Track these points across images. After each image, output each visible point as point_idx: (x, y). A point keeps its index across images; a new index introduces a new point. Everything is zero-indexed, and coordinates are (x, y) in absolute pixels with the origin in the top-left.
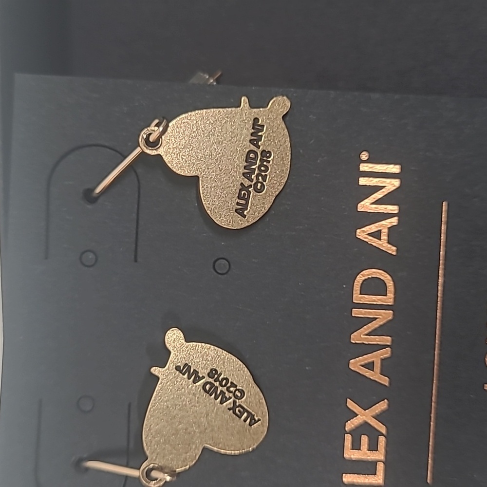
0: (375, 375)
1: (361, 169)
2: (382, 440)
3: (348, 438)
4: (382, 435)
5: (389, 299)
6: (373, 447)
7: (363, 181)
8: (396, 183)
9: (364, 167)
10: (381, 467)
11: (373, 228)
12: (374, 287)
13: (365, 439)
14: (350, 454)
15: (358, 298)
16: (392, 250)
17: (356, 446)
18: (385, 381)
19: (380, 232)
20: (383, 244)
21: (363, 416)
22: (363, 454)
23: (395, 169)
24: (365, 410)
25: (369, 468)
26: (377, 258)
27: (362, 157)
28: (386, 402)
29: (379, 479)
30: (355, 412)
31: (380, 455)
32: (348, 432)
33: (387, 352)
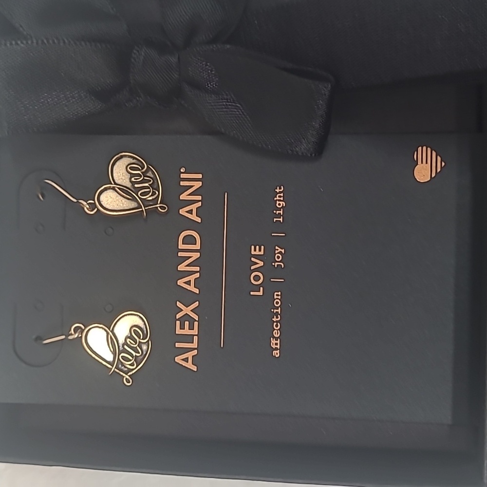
0: (191, 288)
1: (181, 177)
2: (196, 324)
3: (178, 323)
4: (196, 321)
5: (198, 246)
6: (191, 328)
7: (182, 183)
8: (200, 184)
9: (183, 176)
10: (196, 338)
11: (188, 208)
12: (189, 240)
13: (187, 323)
14: (179, 331)
15: (181, 246)
16: (199, 220)
17: (182, 327)
18: (197, 291)
19: (192, 210)
20: (194, 217)
21: (187, 310)
22: (187, 331)
23: (200, 176)
24: (187, 307)
25: (189, 339)
26: (192, 225)
27: (182, 170)
28: (198, 302)
29: (195, 345)
30: (181, 309)
31: (195, 332)
32: (178, 320)
33: (197, 275)
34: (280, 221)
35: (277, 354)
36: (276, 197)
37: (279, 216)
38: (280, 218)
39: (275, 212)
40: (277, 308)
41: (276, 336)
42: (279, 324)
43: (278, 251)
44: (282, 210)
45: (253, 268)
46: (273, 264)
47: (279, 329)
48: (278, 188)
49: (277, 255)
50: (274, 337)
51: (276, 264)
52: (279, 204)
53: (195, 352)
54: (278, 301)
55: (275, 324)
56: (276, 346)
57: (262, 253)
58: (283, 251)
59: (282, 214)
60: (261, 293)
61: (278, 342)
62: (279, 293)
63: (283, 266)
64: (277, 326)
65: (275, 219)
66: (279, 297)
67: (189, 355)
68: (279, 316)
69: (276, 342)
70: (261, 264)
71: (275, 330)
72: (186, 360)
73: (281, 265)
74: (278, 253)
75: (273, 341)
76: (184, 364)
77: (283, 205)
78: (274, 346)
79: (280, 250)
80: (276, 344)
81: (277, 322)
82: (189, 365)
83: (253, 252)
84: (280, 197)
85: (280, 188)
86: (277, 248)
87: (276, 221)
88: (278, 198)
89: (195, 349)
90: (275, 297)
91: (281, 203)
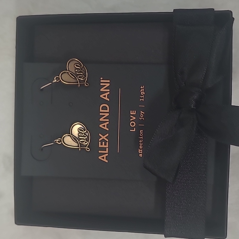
0: (105, 128)
2: (107, 143)
3: (100, 142)
4: (107, 142)
5: (108, 111)
6: (105, 145)
7: (101, 84)
8: (109, 84)
9: (102, 81)
10: (107, 149)
11: (104, 95)
12: (104, 108)
13: (103, 143)
14: (100, 146)
15: (101, 111)
16: (108, 100)
17: (102, 144)
18: (108, 129)
19: (105, 95)
20: (106, 98)
21: (103, 137)
22: (103, 146)
23: (109, 81)
24: (104, 136)
25: (104, 149)
26: (105, 102)
27: (101, 79)
28: (108, 134)
29: (107, 152)
30: (101, 137)
31: (107, 146)
32: (100, 141)
33: (108, 123)
34: (143, 100)
35: (141, 155)
36: (141, 90)
37: (142, 98)
38: (143, 99)
39: (140, 96)
40: (141, 137)
41: (141, 148)
42: (142, 143)
43: (142, 113)
44: (143, 96)
45: (131, 120)
46: (140, 118)
47: (142, 145)
48: (142, 86)
49: (141, 115)
50: (140, 149)
51: (141, 118)
52: (142, 93)
53: (107, 155)
54: (142, 134)
55: (140, 143)
56: (141, 152)
57: (135, 114)
58: (144, 113)
59: (143, 97)
60: (134, 130)
61: (142, 150)
62: (142, 131)
63: (144, 119)
64: (141, 144)
65: (140, 100)
66: (142, 132)
67: (105, 156)
68: (142, 140)
69: (141, 150)
70: (135, 118)
71: (140, 145)
72: (103, 158)
73: (143, 119)
74: (142, 114)
75: (140, 150)
76: (102, 159)
77: (144, 93)
78: (140, 152)
79: (142, 112)
80: (141, 151)
81: (141, 142)
82: (105, 160)
83: (131, 113)
84: (143, 90)
85: (143, 87)
86: (141, 112)
87: (141, 100)
88: (142, 91)
89: (107, 153)
90: (141, 132)
91: (143, 93)
